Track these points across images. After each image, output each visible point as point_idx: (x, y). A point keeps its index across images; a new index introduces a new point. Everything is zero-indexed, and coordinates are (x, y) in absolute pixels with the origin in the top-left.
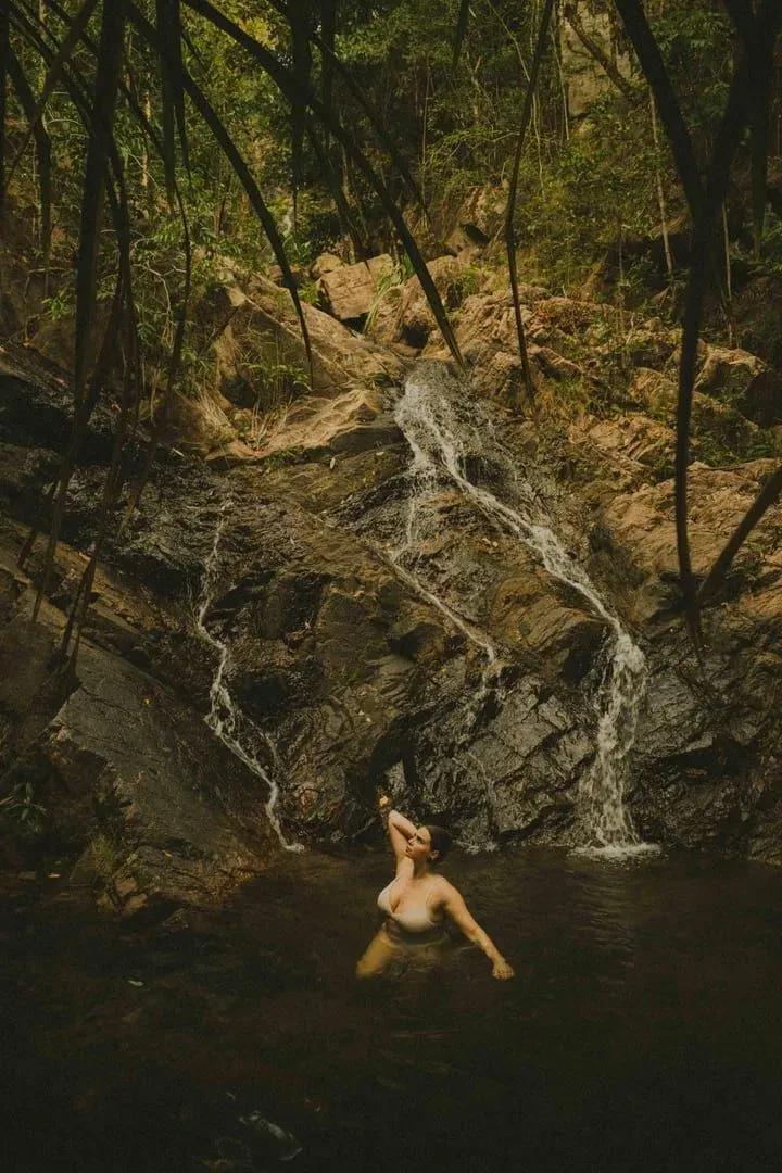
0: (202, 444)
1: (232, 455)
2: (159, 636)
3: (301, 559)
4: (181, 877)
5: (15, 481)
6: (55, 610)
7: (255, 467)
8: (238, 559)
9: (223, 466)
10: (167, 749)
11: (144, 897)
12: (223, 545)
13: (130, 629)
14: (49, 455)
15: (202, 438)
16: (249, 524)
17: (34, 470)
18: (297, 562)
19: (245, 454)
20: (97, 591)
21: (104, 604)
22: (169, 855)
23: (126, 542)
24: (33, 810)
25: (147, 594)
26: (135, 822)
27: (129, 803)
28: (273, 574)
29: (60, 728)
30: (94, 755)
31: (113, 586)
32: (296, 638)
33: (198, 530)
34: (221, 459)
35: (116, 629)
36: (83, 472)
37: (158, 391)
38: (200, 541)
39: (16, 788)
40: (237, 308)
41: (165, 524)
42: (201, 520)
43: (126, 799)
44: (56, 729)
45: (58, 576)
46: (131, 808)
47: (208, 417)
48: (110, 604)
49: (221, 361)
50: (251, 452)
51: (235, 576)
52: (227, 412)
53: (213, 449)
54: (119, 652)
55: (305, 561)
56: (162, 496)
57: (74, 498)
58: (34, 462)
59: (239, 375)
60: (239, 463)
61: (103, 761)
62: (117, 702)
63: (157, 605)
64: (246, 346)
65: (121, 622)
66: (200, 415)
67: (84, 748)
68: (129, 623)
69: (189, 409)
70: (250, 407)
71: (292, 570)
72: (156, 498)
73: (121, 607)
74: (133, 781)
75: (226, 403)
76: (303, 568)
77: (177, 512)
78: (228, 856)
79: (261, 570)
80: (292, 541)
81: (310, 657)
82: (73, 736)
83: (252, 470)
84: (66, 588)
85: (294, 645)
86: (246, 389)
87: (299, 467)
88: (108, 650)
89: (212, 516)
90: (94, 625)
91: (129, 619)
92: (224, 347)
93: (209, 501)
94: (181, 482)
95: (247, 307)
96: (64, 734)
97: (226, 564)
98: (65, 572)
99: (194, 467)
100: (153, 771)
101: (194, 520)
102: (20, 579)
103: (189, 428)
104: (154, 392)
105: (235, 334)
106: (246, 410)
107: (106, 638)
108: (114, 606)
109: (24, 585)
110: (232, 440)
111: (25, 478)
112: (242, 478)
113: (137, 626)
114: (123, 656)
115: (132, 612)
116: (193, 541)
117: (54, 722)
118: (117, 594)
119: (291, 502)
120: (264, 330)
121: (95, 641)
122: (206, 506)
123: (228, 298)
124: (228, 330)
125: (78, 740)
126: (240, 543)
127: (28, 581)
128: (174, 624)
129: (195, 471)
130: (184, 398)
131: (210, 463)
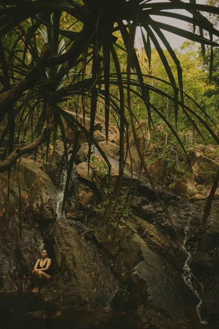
0: (188, 195)
1: (196, 197)
2: (169, 249)
3: (214, 228)
4: (161, 322)
5: (136, 205)
6: (142, 239)
7: (202, 201)
8: (195, 227)
9: (193, 201)
10: (166, 282)
11: (149, 325)
12: (191, 223)
13: (161, 246)
14: (144, 198)
15: (188, 193)
16: (198, 217)
17: (140, 202)
18: (212, 228)
19: (200, 197)
20: (153, 234)
21: (154, 238)
22: (159, 314)
23: (163, 222)
24: (127, 293)
25: (168, 237)
26: (151, 301)
27: (150, 295)
28: (205, 232)
29: (135, 271)
30: (143, 280)
31: (158, 234)
32: (211, 253)
33: (184, 219)
34: (192, 199)
35: (158, 246)
36: (153, 203)
37: (175, 181)
38: (184, 222)
39: (123, 286)
40: (198, 157)
41: (174, 217)
42: (185, 216)
43: (149, 294)
44: (134, 271)
45: (143, 230)
46: (150, 297)
47: (189, 187)
48: (156, 238)
49: (194, 172)
50: (202, 197)
51: (194, 233)
52: (196, 186)
53: (190, 196)
54: (157, 252)
55: (215, 228)
56: (174, 209)
57: (150, 209)
58: (140, 200)
59: (199, 175)
60: (198, 200)
61: (146, 282)
62: (153, 266)
63: (171, 240)
64: (201, 167)
65: (158, 244)
66: (187, 187)
67: (140, 277)
68: (161, 244)
69: (184, 185)
70: (203, 184)
71: (210, 231)
72: (172, 209)
73: (159, 239)
74: (153, 289)
75: (196, 183)
76: (214, 230)
77: (178, 214)
78: (179, 319)
79: (202, 231)
80: (211, 222)
81: (216, 259)
82: (138, 273)
83: (202, 202)
84: (145, 233)
85: (211, 255)
86: (202, 179)
87: (217, 200)
88: (155, 251)
89: (188, 215)
90: (151, 244)
91: (161, 243)
92: (195, 168)
93: (188, 211)
94: (180, 205)
95: (201, 157)
96: (136, 272)
97: (191, 229)
98: (145, 229)
99: (184, 201)
100: (160, 288)
101: (183, 216)
102: (135, 231)
103: (184, 191)
104: (174, 181)
105: (198, 164)
106: (201, 185)
107: (154, 248)
108: (157, 239)
109: (135, 232)
110: (196, 193)
111: (138, 204)
112: (198, 204)
113: (163, 245)
114: (159, 253)
115: (162, 241)
116: (182, 222)
117: (134, 269)
118: (159, 236)
119: (213, 211)
120: (205, 162)
121: (151, 248)
122: (186, 212)
123: (195, 155)
124: (196, 164)
125: (139, 275)
126: (196, 223)
127: (136, 231)
128: (175, 246)
129: (184, 202)
130: (182, 182)
131: (189, 200)
